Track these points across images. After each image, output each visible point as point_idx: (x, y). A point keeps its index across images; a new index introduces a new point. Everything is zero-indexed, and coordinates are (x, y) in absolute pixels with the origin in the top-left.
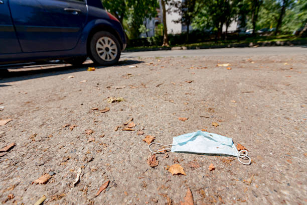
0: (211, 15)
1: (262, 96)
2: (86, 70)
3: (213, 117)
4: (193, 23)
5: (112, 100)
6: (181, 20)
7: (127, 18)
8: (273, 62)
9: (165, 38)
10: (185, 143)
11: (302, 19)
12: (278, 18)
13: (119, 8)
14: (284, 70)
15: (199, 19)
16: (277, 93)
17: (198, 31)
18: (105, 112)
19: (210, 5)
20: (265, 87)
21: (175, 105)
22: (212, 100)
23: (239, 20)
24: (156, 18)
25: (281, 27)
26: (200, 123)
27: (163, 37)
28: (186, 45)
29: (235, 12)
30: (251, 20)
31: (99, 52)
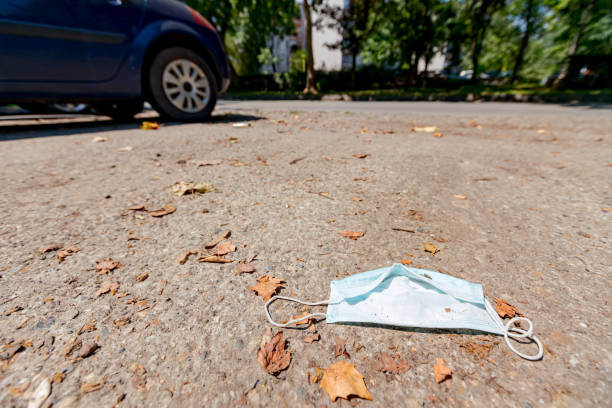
0: (398, 37)
1: (517, 187)
2: (138, 128)
3: (422, 231)
4: (364, 51)
5: (185, 188)
6: (342, 43)
7: (233, 33)
8: (516, 128)
9: (310, 76)
10: (363, 298)
11: (557, 58)
12: (517, 53)
13: (219, 11)
14: (541, 141)
15: (376, 44)
16: (544, 182)
17: (372, 67)
18: (161, 216)
19: (395, 19)
20: (517, 170)
21: (332, 203)
22: (415, 193)
23: (449, 51)
24: (292, 38)
25: (521, 69)
26: (393, 244)
27: (306, 74)
28: (351, 93)
29: (441, 36)
30: (469, 54)
31: (169, 92)
